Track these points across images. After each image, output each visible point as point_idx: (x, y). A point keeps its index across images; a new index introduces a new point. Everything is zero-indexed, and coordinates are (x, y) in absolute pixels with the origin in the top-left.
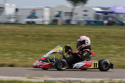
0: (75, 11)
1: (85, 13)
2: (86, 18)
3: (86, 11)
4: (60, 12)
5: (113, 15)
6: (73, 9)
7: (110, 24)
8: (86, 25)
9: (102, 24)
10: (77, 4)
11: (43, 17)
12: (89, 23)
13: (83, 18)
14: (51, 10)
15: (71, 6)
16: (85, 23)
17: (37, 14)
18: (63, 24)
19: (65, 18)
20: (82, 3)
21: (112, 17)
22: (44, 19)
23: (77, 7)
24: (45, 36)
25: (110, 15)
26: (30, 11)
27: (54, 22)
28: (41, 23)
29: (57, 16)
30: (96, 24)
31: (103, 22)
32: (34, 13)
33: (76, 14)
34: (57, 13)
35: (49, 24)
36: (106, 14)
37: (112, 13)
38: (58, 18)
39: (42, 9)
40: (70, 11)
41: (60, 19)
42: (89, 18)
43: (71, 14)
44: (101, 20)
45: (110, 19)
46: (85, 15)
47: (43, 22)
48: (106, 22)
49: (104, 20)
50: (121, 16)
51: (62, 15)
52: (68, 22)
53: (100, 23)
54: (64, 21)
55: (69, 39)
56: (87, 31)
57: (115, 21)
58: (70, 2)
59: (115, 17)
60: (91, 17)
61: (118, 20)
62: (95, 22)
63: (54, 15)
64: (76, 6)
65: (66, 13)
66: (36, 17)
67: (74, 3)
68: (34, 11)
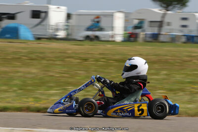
0: (167, 20)
1: (184, 23)
2: (186, 32)
3: (184, 19)
4: (142, 21)
10: (170, 8)
11: (112, 28)
12: (190, 39)
13: (181, 31)
14: (126, 17)
15: (160, 10)
16: (184, 39)
17: (103, 24)
19: (150, 31)
20: (179, 6)
22: (113, 32)
23: (169, 12)
24: (116, 60)
26: (93, 17)
29: (136, 27)
32: (98, 22)
33: (169, 24)
34: (136, 22)
35: (122, 41)
38: (137, 31)
39: (111, 16)
40: (159, 19)
42: (191, 31)
43: (160, 24)
46: (184, 26)
47: (112, 36)
51: (146, 25)
52: (155, 37)
54: (148, 36)
58: (158, 3)
60: (194, 29)
63: (133, 25)
65: (151, 22)
66: (101, 29)
67: (165, 5)
68: (98, 18)
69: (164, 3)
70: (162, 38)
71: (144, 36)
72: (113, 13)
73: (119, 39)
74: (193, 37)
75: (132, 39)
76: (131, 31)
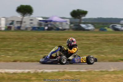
0: (24, 20)
1: (31, 22)
2: (32, 25)
3: (31, 20)
4: (13, 21)
5: (52, 23)
6: (22, 19)
7: (50, 29)
8: (31, 30)
9: (44, 29)
10: (25, 15)
12: (34, 29)
13: (30, 25)
14: (6, 19)
15: (21, 16)
16: (31, 29)
18: (15, 30)
19: (16, 25)
20: (29, 14)
21: (51, 24)
22: (1, 26)
23: (25, 17)
25: (49, 23)
27: (9, 28)
29: (11, 24)
30: (39, 29)
31: (44, 28)
33: (25, 22)
34: (10, 22)
35: (5, 30)
36: (46, 22)
37: (51, 21)
40: (20, 20)
41: (13, 26)
43: (21, 22)
44: (43, 27)
45: (49, 26)
48: (46, 28)
50: (58, 23)
51: (15, 23)
52: (19, 28)
53: (42, 29)
57: (53, 27)
58: (20, 13)
60: (35, 24)
61: (55, 26)
62: (38, 28)
65: (17, 21)
67: (23, 14)
69: (23, 13)
70: (22, 28)
73: (3, 29)
74: (35, 27)
75: (9, 29)
76: (8, 25)
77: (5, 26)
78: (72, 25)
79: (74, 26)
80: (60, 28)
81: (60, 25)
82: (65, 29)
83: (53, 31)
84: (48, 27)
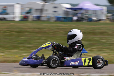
0: (45, 8)
1: (55, 10)
2: (56, 15)
3: (55, 7)
4: (31, 9)
5: (82, 11)
6: (43, 6)
7: (80, 20)
8: (56, 21)
9: (71, 20)
11: (13, 13)
12: (58, 19)
13: (53, 14)
14: (22, 7)
16: (54, 19)
17: (8, 11)
18: (34, 21)
19: (35, 14)
21: (81, 13)
22: (14, 16)
24: (16, 32)
25: (79, 11)
26: (2, 7)
27: (25, 18)
28: (12, 20)
29: (28, 13)
30: (65, 20)
31: (72, 18)
32: (5, 10)
33: (46, 10)
34: (27, 10)
35: (20, 21)
36: (75, 11)
37: (81, 9)
38: (28, 15)
39: (13, 6)
41: (31, 15)
42: (59, 14)
43: (41, 10)
44: (70, 17)
45: (79, 15)
46: (55, 12)
47: (14, 18)
48: (75, 18)
49: (73, 16)
50: (90, 12)
51: (33, 11)
52: (38, 18)
53: (70, 19)
54: (34, 17)
55: (39, 35)
56: (56, 27)
57: (84, 17)
59: (85, 13)
61: (87, 16)
62: (65, 18)
63: (25, 12)
64: (46, 3)
65: (36, 9)
66: (7, 14)
68: (5, 7)
70: (43, 19)
71: (32, 18)
72: (14, 4)
73: (17, 19)
74: (60, 18)
76: (25, 15)
77: (20, 16)
78: (109, 15)
79: (112, 16)
80: (94, 18)
81: (94, 15)
82: (100, 20)
83: (84, 22)
84: (78, 17)
